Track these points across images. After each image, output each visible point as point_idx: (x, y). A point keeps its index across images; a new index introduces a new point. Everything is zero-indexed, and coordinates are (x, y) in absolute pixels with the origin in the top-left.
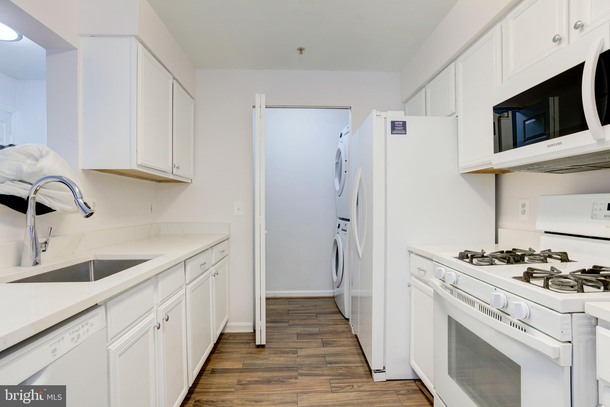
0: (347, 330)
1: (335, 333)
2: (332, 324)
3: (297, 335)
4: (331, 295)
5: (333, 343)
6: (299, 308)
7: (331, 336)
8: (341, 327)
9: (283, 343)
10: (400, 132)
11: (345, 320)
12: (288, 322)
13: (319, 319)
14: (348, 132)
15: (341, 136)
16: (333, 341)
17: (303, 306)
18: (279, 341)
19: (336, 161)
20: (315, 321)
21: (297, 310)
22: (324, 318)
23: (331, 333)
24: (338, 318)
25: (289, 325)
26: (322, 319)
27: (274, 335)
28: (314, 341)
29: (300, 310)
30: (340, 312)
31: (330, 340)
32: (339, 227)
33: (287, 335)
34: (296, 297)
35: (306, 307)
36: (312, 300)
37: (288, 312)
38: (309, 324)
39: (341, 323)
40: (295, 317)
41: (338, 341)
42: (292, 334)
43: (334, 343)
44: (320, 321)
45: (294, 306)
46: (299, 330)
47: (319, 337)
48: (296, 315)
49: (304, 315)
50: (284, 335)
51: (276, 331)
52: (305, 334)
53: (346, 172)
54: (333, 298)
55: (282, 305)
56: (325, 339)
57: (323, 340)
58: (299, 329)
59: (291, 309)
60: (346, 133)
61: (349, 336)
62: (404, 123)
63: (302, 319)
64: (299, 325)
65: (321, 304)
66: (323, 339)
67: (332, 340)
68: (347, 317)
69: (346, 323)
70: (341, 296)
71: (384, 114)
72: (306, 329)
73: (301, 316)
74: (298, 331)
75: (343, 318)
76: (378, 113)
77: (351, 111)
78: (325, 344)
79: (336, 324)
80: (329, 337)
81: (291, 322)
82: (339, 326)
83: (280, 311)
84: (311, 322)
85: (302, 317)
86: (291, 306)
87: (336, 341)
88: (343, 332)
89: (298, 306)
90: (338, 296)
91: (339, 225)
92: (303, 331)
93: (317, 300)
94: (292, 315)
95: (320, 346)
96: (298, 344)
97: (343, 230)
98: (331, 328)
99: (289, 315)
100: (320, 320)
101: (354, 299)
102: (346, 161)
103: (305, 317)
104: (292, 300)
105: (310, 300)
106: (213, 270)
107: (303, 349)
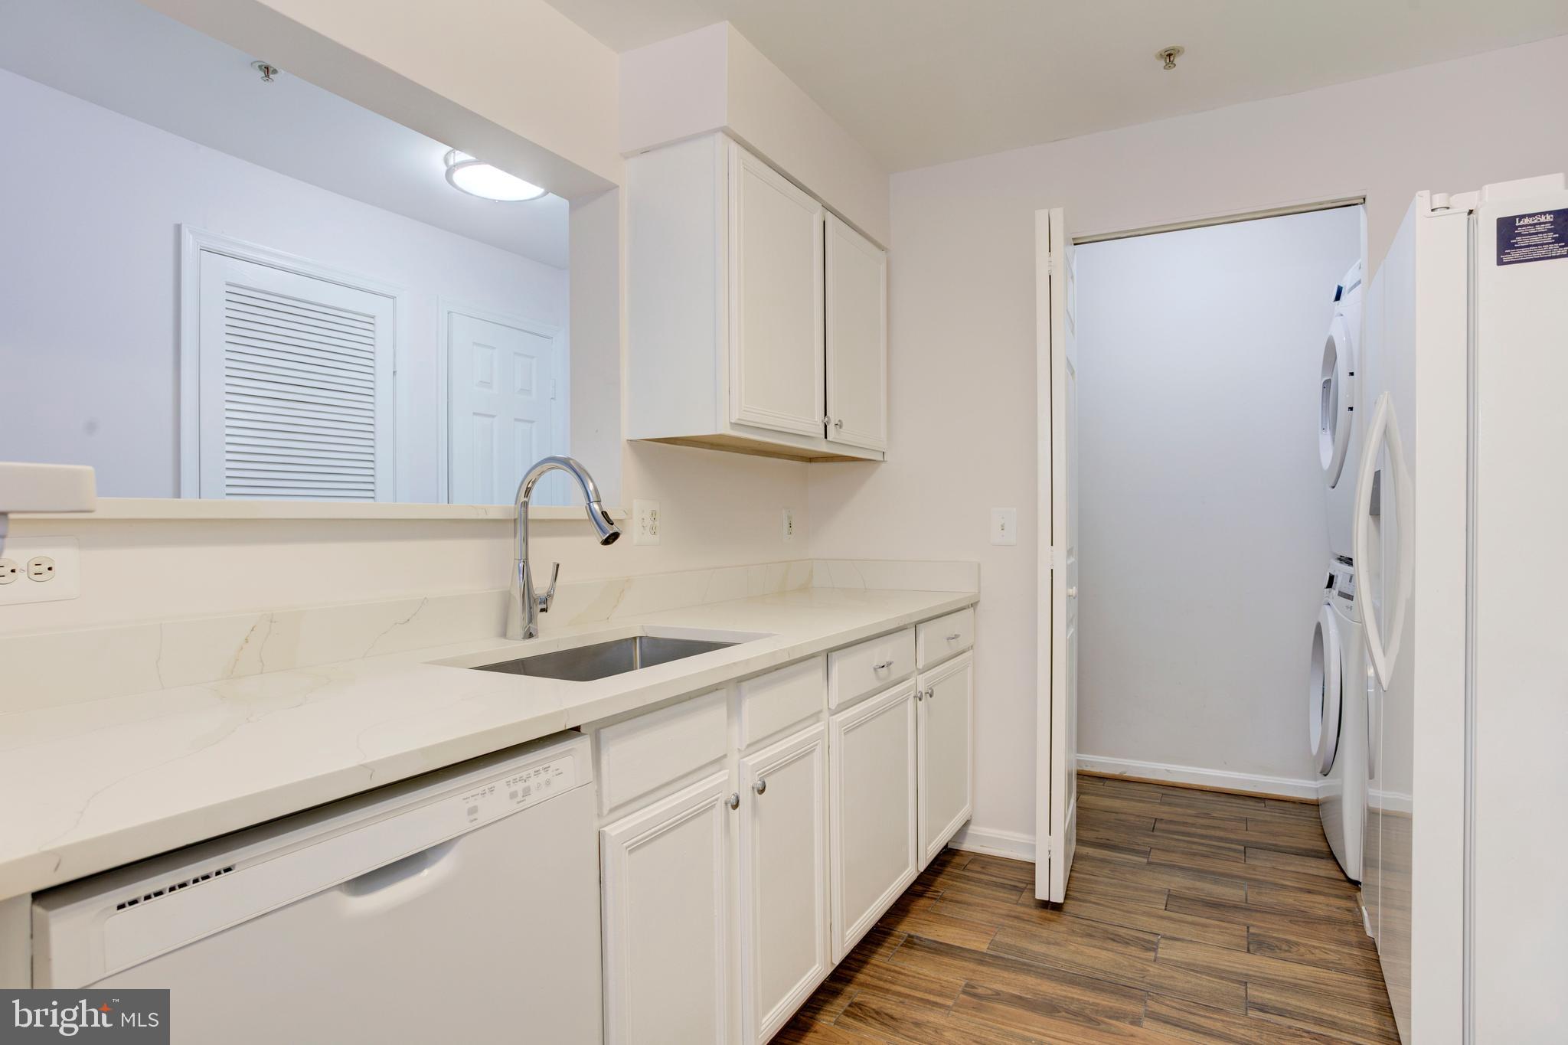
0: (1348, 917)
1: (1296, 919)
2: (1292, 887)
3: (1165, 897)
4: (1311, 796)
5: (1285, 947)
6: (1190, 820)
7: (1283, 926)
8: (1322, 905)
9: (1117, 912)
10: (1539, 252)
11: (1347, 885)
12: (1146, 854)
13: (1249, 861)
14: (1359, 282)
15: (1338, 298)
16: (1287, 941)
17: (1207, 816)
18: (1106, 904)
19: (1323, 376)
20: (1237, 868)
21: (1185, 824)
22: (1268, 864)
23: (1283, 914)
24: (1322, 873)
25: (1149, 863)
26: (1262, 865)
27: (1096, 882)
28: (1219, 927)
29: (1193, 825)
30: (1331, 856)
31: (1274, 935)
32: (1330, 584)
33: (1136, 889)
34: (1189, 787)
35: (1214, 818)
36: (1241, 802)
37: (1153, 826)
38: (1213, 873)
39: (1327, 891)
40: (1173, 843)
41: (1305, 945)
42: (1151, 891)
43: (1287, 948)
44: (1254, 870)
45: (1179, 810)
46: (1178, 882)
47: (1240, 917)
48: (1176, 837)
49: (1203, 841)
50: (1127, 887)
51: (1106, 871)
52: (1194, 900)
53: (1351, 409)
54: (1315, 805)
55: (1140, 801)
56: (1258, 927)
57: (1252, 930)
58: (1178, 879)
59: (1165, 817)
60: (1355, 286)
61: (1352, 937)
62: (1562, 216)
63: (1195, 854)
64: (1181, 868)
65: (1268, 819)
66: (1253, 926)
67: (1281, 936)
68: (1353, 874)
69: (1349, 893)
72: (1199, 884)
73: (1194, 843)
74: (1173, 887)
75: (1342, 877)
76: (1439, 200)
77: (1365, 208)
78: (1256, 944)
79: (1310, 892)
80: (1274, 926)
81: (1156, 856)
82: (1320, 899)
83: (1132, 818)
84: (1220, 866)
85: (1194, 847)
86: (1165, 808)
87: (1298, 944)
88: (1329, 921)
89: (1190, 811)
90: (1328, 801)
91: (1332, 578)
92: (1189, 889)
93: (1257, 804)
94: (1165, 835)
95: (1238, 945)
96: (1166, 923)
97: (1342, 594)
98: (1289, 899)
99: (1155, 833)
100: (1254, 868)
102: (1352, 374)
103: (1205, 849)
104: (1175, 793)
105: (1233, 800)
107: (1178, 943)
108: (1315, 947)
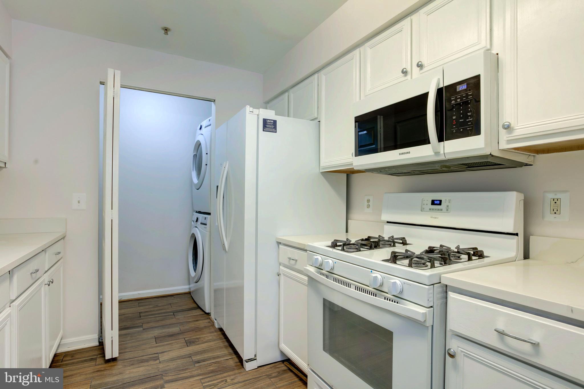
0: (210, 324)
1: (197, 330)
2: (192, 321)
3: (154, 339)
4: (187, 291)
5: (197, 340)
6: (152, 309)
7: (194, 334)
8: (203, 323)
9: (139, 351)
10: (271, 130)
11: (206, 315)
12: (142, 326)
13: (177, 317)
14: (210, 125)
15: (201, 129)
16: (197, 338)
17: (157, 306)
18: (134, 350)
19: (193, 153)
20: (173, 321)
21: (150, 311)
22: (182, 316)
23: (192, 330)
24: (198, 314)
25: (144, 329)
26: (181, 317)
27: (126, 344)
28: (176, 342)
29: (154, 311)
30: (199, 307)
31: (193, 338)
32: (197, 221)
33: (143, 340)
34: (144, 298)
35: (160, 306)
36: (166, 298)
37: (140, 315)
38: (167, 325)
39: (201, 319)
40: (149, 319)
41: (202, 337)
42: (148, 339)
43: (198, 340)
44: (179, 320)
45: (147, 307)
46: (157, 332)
47: (181, 336)
48: (149, 317)
49: (159, 315)
50: (139, 341)
51: (129, 338)
52: (165, 337)
53: (206, 165)
54: (189, 293)
55: (131, 308)
56: (188, 337)
57: (186, 339)
58: (156, 331)
59: (142, 311)
60: (208, 126)
61: (213, 330)
62: (275, 122)
63: (158, 321)
64: (155, 327)
65: (177, 301)
66: (186, 338)
67: (195, 337)
68: (207, 311)
69: (208, 317)
70: (200, 291)
71: (256, 111)
72: (164, 331)
73: (156, 317)
74: (156, 334)
75: (203, 313)
76: (251, 109)
77: (215, 104)
78: (189, 343)
79: (197, 321)
80: (192, 335)
81: (145, 326)
82: (201, 322)
83: (130, 315)
84: (168, 322)
85: (157, 318)
86: (142, 308)
87: (200, 338)
88: (205, 327)
89: (151, 306)
90: (196, 291)
91: (197, 218)
92: (161, 333)
93: (171, 298)
94: (146, 317)
95: (184, 346)
96: (158, 348)
97: (202, 223)
98: (192, 325)
99: (141, 318)
100: (179, 319)
101: (217, 292)
102: (207, 154)
103: (161, 318)
104: (143, 301)
105: (163, 299)
106: (46, 278)
107: (165, 353)
108: (205, 337)
